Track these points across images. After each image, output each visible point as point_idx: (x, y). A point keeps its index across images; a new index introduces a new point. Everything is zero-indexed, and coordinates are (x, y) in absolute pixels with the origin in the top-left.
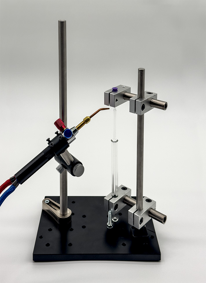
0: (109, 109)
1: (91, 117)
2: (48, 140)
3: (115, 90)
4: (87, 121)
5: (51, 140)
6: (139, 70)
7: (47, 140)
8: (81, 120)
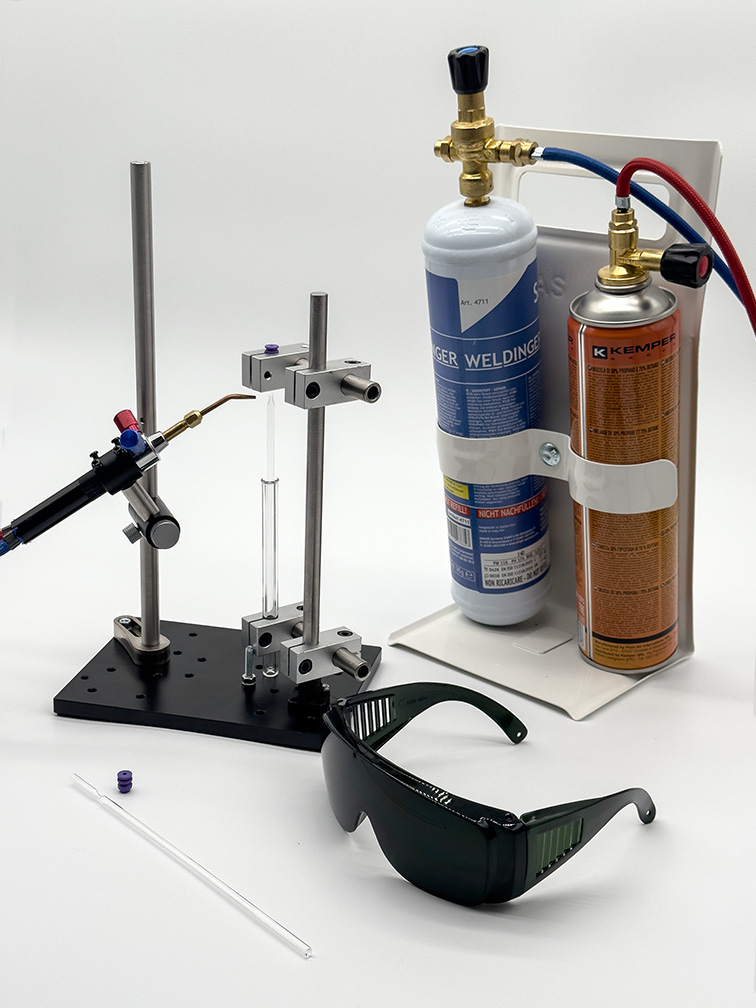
0: (254, 397)
1: (204, 413)
2: (94, 455)
3: (271, 350)
4: (192, 420)
5: (99, 455)
6: (312, 296)
7: (91, 455)
8: (180, 419)
